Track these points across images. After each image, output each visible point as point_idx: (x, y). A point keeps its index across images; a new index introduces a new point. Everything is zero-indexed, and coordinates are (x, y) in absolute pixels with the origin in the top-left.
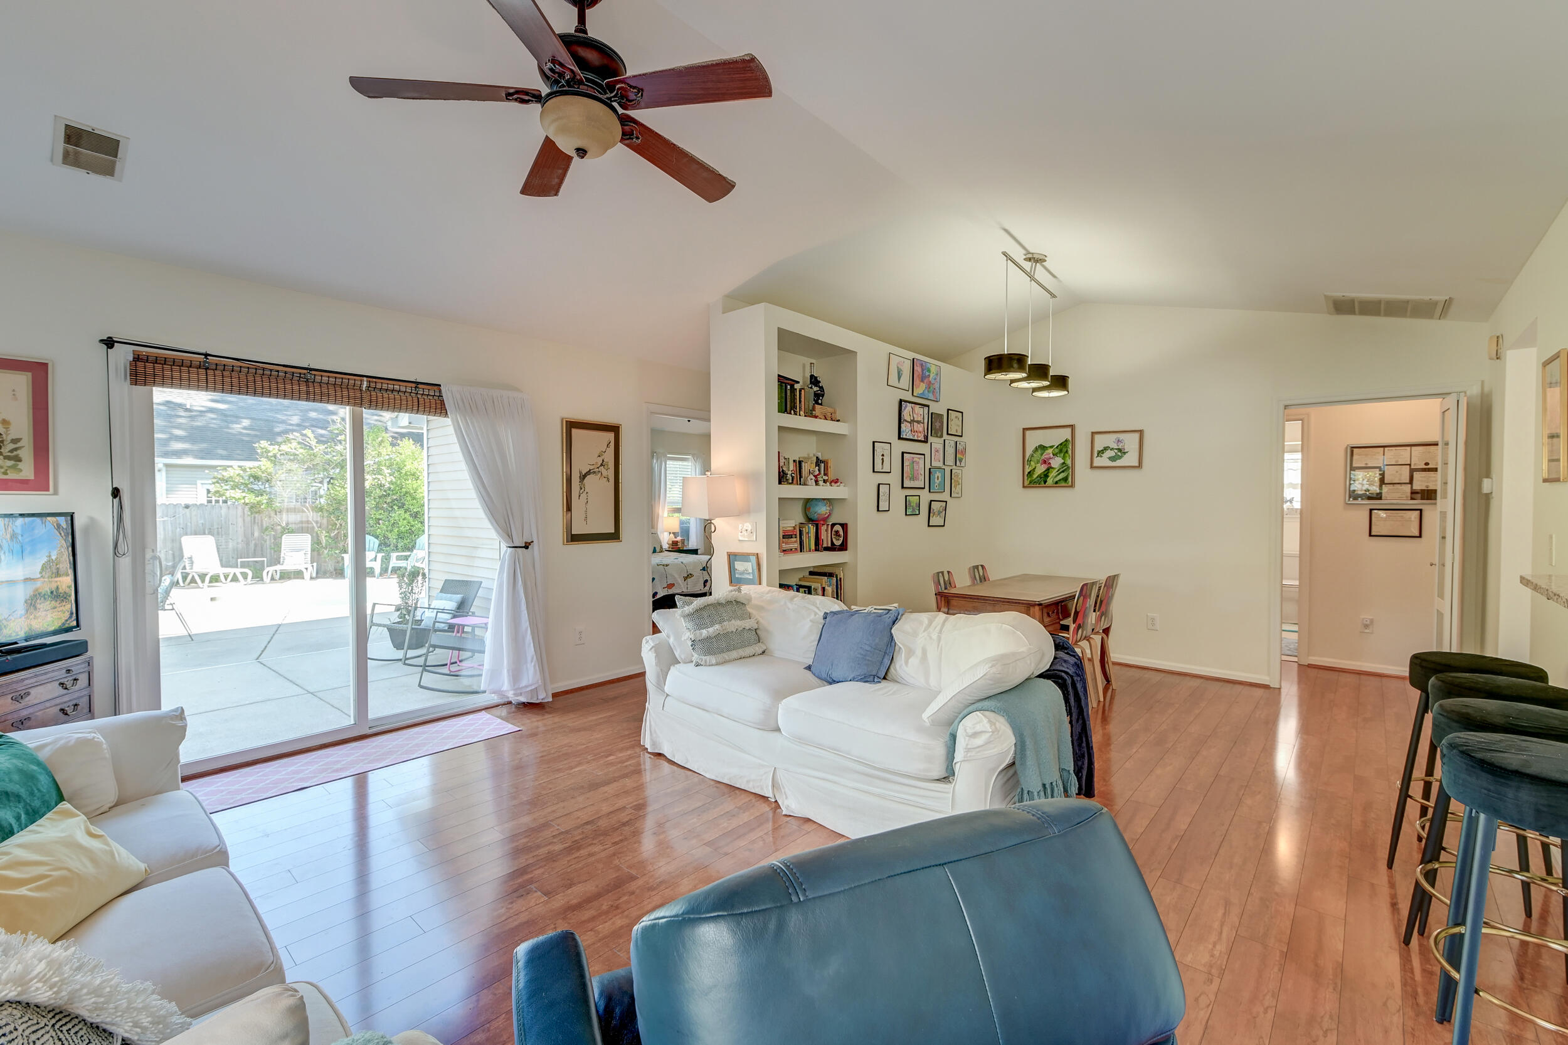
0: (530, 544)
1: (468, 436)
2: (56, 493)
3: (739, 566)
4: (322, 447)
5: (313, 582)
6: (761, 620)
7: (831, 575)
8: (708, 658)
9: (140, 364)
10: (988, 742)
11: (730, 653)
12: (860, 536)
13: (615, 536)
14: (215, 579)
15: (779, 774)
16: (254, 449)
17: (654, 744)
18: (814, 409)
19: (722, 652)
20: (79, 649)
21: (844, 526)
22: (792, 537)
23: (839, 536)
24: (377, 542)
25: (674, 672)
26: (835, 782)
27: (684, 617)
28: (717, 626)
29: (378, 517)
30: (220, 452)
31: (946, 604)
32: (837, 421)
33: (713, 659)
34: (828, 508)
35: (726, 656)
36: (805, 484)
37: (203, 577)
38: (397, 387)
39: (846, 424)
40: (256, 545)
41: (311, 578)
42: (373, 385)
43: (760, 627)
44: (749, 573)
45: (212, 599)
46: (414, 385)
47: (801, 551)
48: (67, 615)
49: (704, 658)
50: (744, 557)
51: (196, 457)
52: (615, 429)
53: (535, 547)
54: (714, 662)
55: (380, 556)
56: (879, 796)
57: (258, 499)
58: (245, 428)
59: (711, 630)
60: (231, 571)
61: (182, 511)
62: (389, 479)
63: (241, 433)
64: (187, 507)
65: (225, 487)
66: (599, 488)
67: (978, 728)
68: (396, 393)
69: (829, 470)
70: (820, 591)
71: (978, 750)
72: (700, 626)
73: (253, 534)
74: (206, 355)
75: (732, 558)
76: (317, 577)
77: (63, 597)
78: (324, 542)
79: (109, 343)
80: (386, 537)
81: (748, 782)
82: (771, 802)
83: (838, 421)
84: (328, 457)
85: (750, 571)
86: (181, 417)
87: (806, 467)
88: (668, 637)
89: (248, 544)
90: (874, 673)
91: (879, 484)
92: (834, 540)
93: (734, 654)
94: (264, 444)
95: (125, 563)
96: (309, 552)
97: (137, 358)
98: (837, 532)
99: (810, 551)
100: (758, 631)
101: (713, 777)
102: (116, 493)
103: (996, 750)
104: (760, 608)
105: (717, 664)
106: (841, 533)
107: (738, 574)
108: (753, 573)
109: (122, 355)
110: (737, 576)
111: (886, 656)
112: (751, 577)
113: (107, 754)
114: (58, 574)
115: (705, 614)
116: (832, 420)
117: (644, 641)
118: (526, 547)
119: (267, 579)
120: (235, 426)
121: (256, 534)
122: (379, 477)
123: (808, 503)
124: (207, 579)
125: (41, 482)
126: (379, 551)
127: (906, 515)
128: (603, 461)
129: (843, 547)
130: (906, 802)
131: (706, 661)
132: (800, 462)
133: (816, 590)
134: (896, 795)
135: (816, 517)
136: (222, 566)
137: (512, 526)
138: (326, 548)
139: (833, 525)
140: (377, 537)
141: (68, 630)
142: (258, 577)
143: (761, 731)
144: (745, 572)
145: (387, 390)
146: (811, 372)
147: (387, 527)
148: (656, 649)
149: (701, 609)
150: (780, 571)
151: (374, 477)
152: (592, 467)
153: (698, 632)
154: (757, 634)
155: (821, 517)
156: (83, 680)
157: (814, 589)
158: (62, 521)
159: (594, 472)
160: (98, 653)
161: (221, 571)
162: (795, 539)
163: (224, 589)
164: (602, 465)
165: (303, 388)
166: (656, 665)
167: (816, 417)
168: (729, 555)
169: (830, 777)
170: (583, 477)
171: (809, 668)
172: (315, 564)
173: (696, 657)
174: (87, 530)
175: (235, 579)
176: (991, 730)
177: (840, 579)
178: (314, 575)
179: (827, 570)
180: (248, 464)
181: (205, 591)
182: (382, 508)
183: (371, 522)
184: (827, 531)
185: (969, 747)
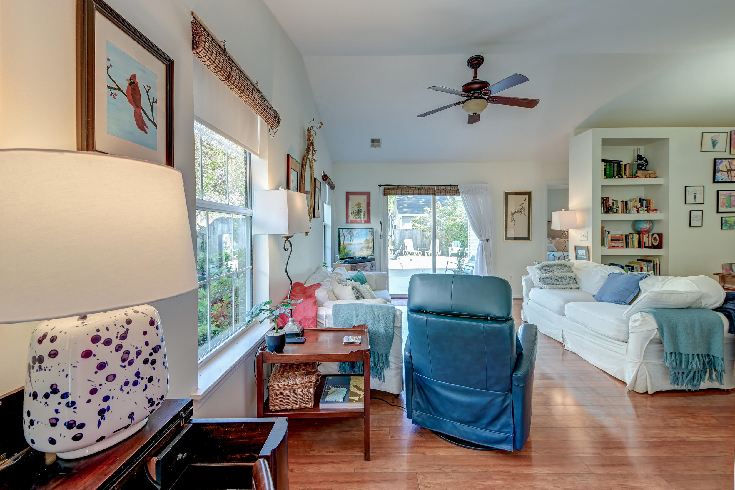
0: (488, 240)
1: (466, 202)
2: (371, 223)
3: (580, 252)
4: (443, 208)
5: (439, 257)
6: (578, 275)
7: (650, 261)
8: (546, 286)
9: (385, 190)
10: (640, 325)
11: (558, 286)
12: (670, 240)
13: (528, 238)
14: (412, 254)
15: (564, 333)
16: (424, 210)
17: (525, 318)
18: (636, 173)
19: (554, 284)
20: (373, 260)
21: (660, 235)
22: (619, 240)
23: (657, 240)
24: (460, 243)
25: (532, 290)
26: (582, 338)
27: (537, 268)
28: (551, 274)
29: (461, 234)
30: (416, 211)
31: (723, 281)
32: (655, 177)
33: (548, 287)
34: (648, 225)
35: (555, 286)
36: (629, 213)
37: (409, 253)
38: (445, 188)
39: (662, 179)
40: (424, 243)
41: (439, 256)
42: (438, 188)
43: (577, 277)
44: (584, 256)
45: (411, 260)
46: (450, 186)
47: (626, 247)
48: (371, 252)
49: (544, 286)
50: (582, 248)
51: (410, 214)
52: (529, 194)
53: (490, 241)
54: (548, 288)
55: (461, 248)
56: (598, 345)
57: (424, 227)
58: (423, 202)
59: (548, 275)
60: (417, 251)
61: (405, 231)
62: (465, 219)
63: (422, 204)
64: (406, 230)
65: (416, 223)
66: (521, 219)
67: (637, 318)
68: (444, 190)
69: (651, 204)
70: (639, 269)
71: (636, 328)
72: (543, 273)
73: (423, 239)
74: (398, 186)
75: (576, 248)
76: (441, 256)
77: (371, 248)
78: (443, 242)
79: (380, 186)
80: (463, 242)
81: (554, 335)
82: (563, 345)
83: (657, 177)
84: (445, 211)
85: (585, 254)
86: (406, 200)
87: (630, 205)
88: (532, 276)
89: (422, 243)
90: (623, 300)
91: (691, 211)
92: (653, 243)
93: (559, 286)
94: (427, 208)
95: (382, 240)
96: (439, 246)
97: (385, 189)
98: (655, 238)
99: (634, 247)
100: (576, 279)
101: (543, 333)
102: (381, 223)
103: (644, 329)
104: (578, 269)
105: (550, 289)
106: (658, 238)
107: (579, 255)
108: (586, 255)
109: (382, 188)
110: (579, 256)
111: (633, 294)
112: (585, 257)
113: (374, 278)
114: (369, 242)
115: (546, 268)
116: (650, 177)
117: (522, 277)
118: (487, 241)
119: (426, 255)
120: (420, 202)
121: (424, 240)
122: (461, 218)
123: (635, 222)
124: (410, 254)
125: (368, 221)
126: (461, 247)
127: (722, 229)
128: (522, 207)
129: (660, 246)
130: (608, 348)
131: (544, 287)
132: (626, 202)
133: (637, 268)
134: (605, 345)
135: (640, 230)
136: (415, 250)
137: (482, 233)
138: (444, 245)
139: (653, 235)
140: (460, 242)
141: (372, 256)
142: (423, 254)
143: (559, 315)
144: (582, 255)
145: (444, 189)
146: (638, 153)
147: (464, 238)
148: (526, 280)
149: (544, 266)
150: (602, 256)
151: (460, 218)
152: (517, 210)
153: (542, 275)
154: (575, 280)
155: (643, 230)
156: (374, 266)
157: (636, 268)
158: (371, 230)
159: (518, 212)
160: (377, 261)
161: (414, 251)
162: (622, 241)
163: (414, 257)
164: (522, 209)
165: (420, 191)
166: (526, 287)
167: (639, 177)
168: (575, 247)
169: (581, 335)
170: (512, 215)
171: (594, 296)
172: (440, 251)
173: (541, 285)
174: (376, 232)
175: (417, 255)
176: (641, 319)
177: (656, 264)
178: (440, 255)
179: (649, 259)
180: (421, 215)
181: (409, 257)
182: (462, 230)
183: (458, 235)
184: (648, 237)
185: (633, 326)
